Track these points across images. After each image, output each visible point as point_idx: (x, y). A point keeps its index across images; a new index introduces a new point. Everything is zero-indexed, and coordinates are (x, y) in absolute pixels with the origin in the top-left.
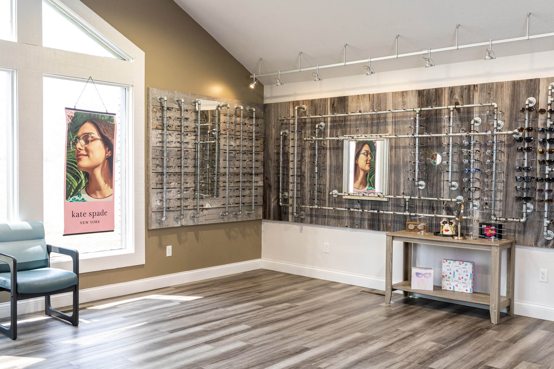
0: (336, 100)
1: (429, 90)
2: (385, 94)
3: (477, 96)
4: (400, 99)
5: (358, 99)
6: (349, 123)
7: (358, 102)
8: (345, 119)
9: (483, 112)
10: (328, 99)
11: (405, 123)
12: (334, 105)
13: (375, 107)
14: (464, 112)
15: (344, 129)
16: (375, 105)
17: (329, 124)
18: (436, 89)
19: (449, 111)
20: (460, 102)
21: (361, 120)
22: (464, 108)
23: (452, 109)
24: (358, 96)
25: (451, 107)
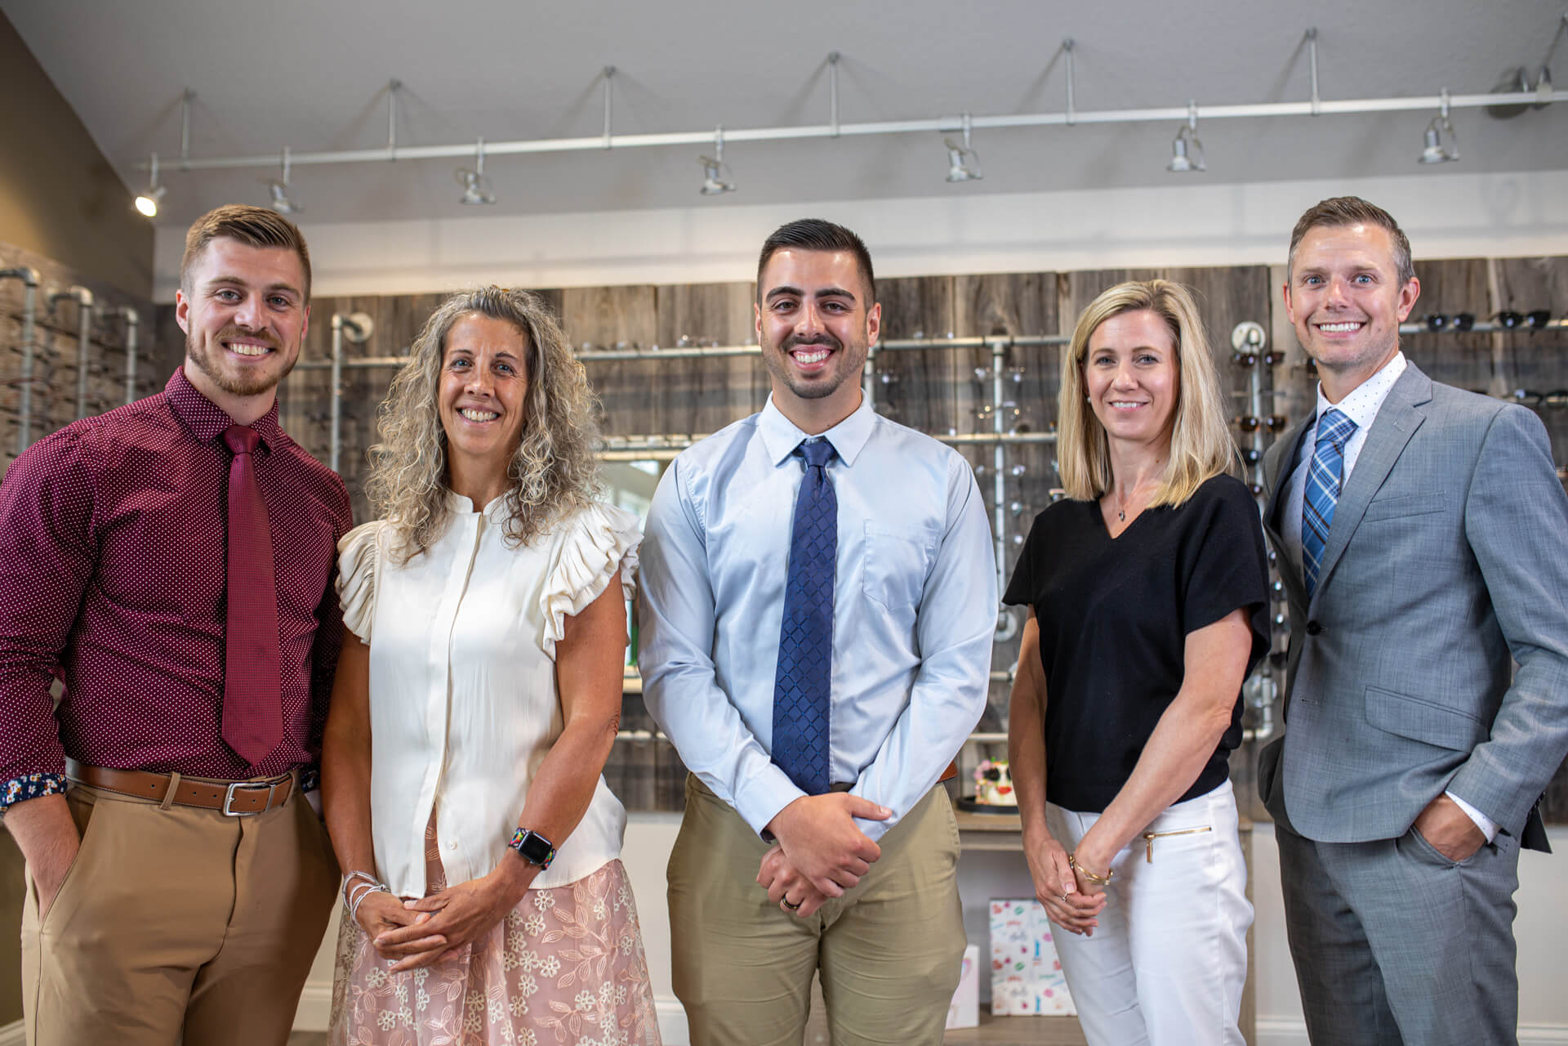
3: (1068, 310)
5: (605, 300)
13: (678, 332)
14: (1025, 360)
16: (678, 324)
18: (921, 279)
19: (979, 356)
20: (1010, 328)
21: (620, 380)
22: (1024, 346)
23: (998, 349)
24: (607, 289)
25: (998, 342)
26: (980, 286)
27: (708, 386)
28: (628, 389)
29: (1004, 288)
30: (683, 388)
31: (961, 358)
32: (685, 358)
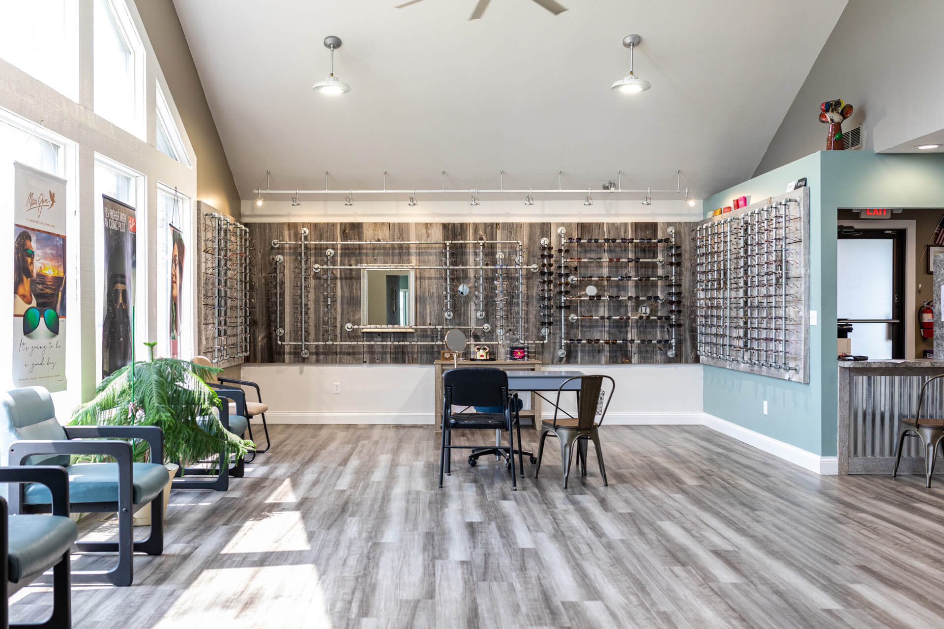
0: (348, 225)
1: (454, 224)
2: (407, 224)
3: (499, 232)
4: (424, 231)
5: (375, 226)
6: (365, 251)
7: (375, 230)
8: (360, 247)
9: (505, 248)
10: (337, 223)
11: (431, 254)
12: (345, 231)
13: (396, 237)
14: (488, 247)
15: (358, 258)
16: (396, 235)
17: (339, 251)
18: (461, 224)
19: (476, 246)
20: (484, 238)
21: (380, 248)
22: (488, 243)
23: (481, 244)
24: (376, 223)
25: (481, 242)
26: (476, 226)
27: (404, 251)
28: (382, 251)
29: (483, 227)
30: (397, 251)
31: (471, 245)
32: (398, 244)
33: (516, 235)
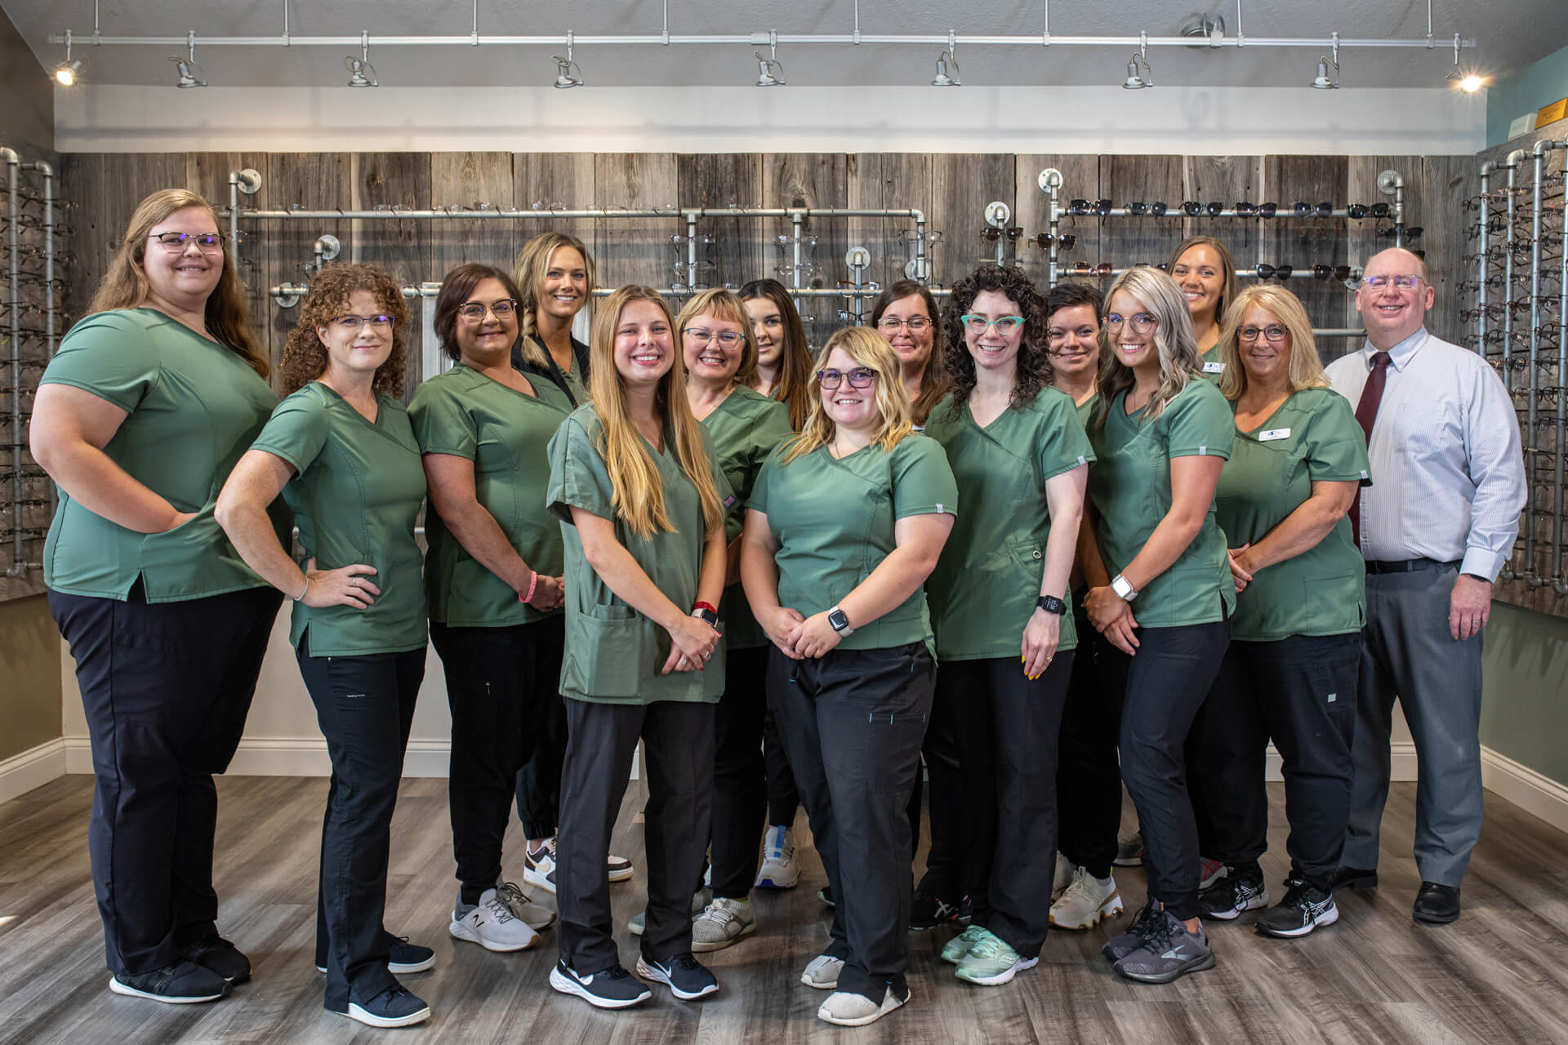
0: (384, 162)
1: (714, 158)
2: (569, 158)
3: (854, 185)
4: (621, 178)
5: (468, 164)
6: (435, 242)
7: (468, 176)
8: (421, 228)
9: (874, 233)
10: (349, 155)
11: (640, 251)
12: (374, 179)
13: (532, 196)
14: (819, 230)
15: (416, 264)
16: (532, 190)
17: (356, 243)
18: (735, 156)
19: (781, 223)
20: (808, 200)
21: (482, 234)
22: (818, 216)
23: (797, 218)
24: (470, 154)
25: (797, 213)
26: (783, 164)
28: (489, 242)
29: (804, 166)
32: (538, 218)
33: (907, 194)
